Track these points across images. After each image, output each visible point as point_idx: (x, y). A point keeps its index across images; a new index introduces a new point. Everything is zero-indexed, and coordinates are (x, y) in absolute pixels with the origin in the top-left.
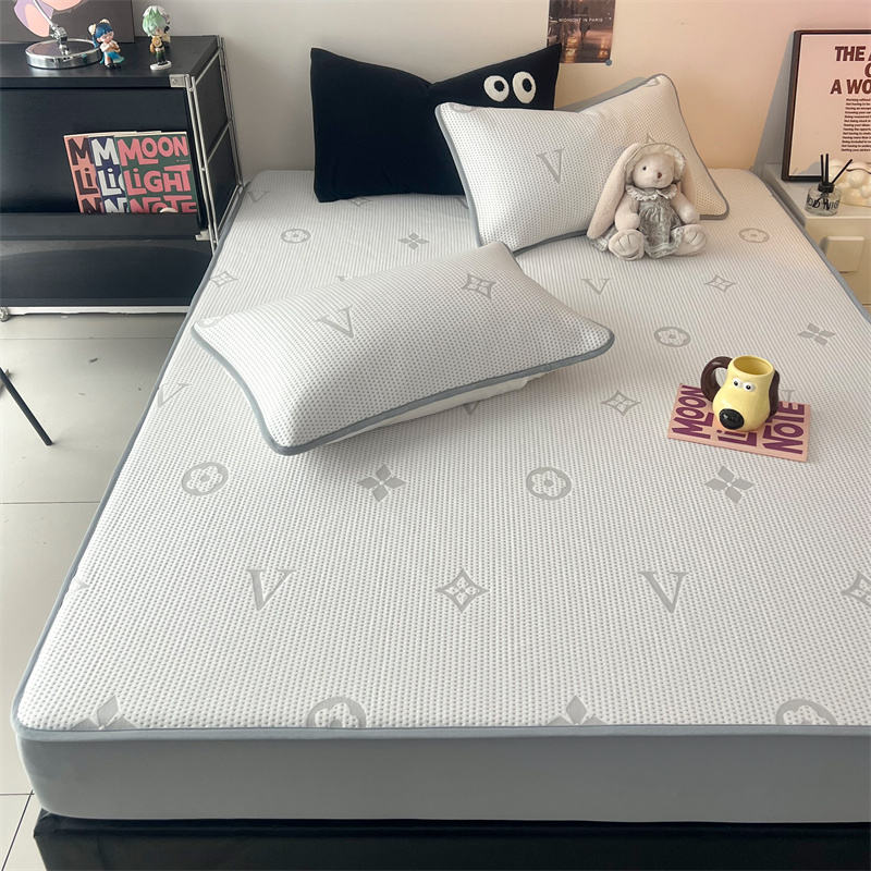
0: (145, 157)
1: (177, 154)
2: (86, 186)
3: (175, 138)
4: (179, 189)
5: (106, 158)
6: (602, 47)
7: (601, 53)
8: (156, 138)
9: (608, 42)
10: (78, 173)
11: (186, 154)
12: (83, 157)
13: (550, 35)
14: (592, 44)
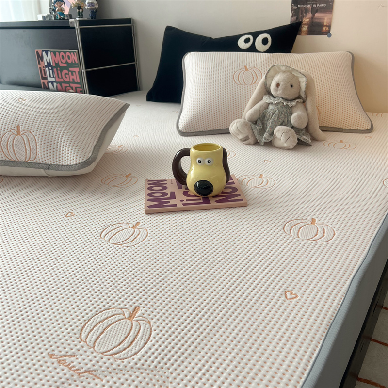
1: (74, 62)
3: (72, 53)
4: (76, 81)
5: (49, 62)
6: (325, 24)
7: (324, 28)
8: (65, 53)
9: (329, 21)
10: (40, 68)
11: (77, 62)
12: (42, 61)
13: (292, 17)
14: (318, 22)
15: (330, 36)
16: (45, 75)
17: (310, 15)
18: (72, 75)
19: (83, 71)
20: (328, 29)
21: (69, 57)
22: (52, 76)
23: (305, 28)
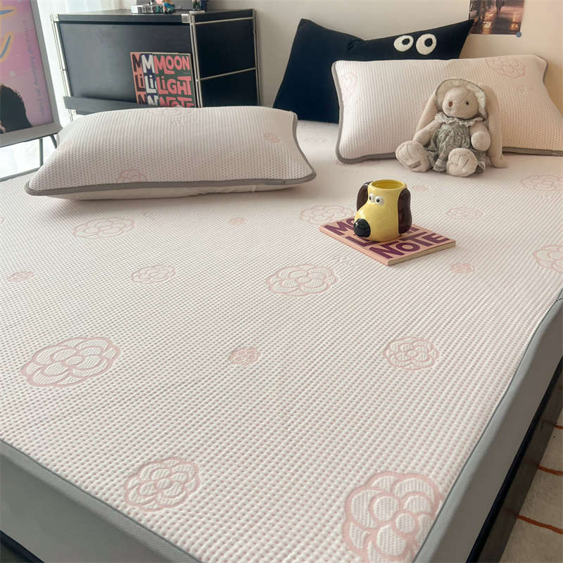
0: (168, 69)
1: (184, 69)
2: (140, 86)
3: (183, 57)
4: (185, 93)
5: (149, 68)
6: (514, 20)
7: (513, 26)
8: (173, 57)
9: (519, 16)
10: (136, 76)
11: (189, 69)
12: (139, 67)
13: (471, 11)
14: (505, 18)
15: (519, 35)
16: (142, 85)
17: (494, 9)
18: (182, 85)
19: (197, 80)
20: (517, 26)
21: (178, 63)
22: (152, 86)
23: (487, 25)
